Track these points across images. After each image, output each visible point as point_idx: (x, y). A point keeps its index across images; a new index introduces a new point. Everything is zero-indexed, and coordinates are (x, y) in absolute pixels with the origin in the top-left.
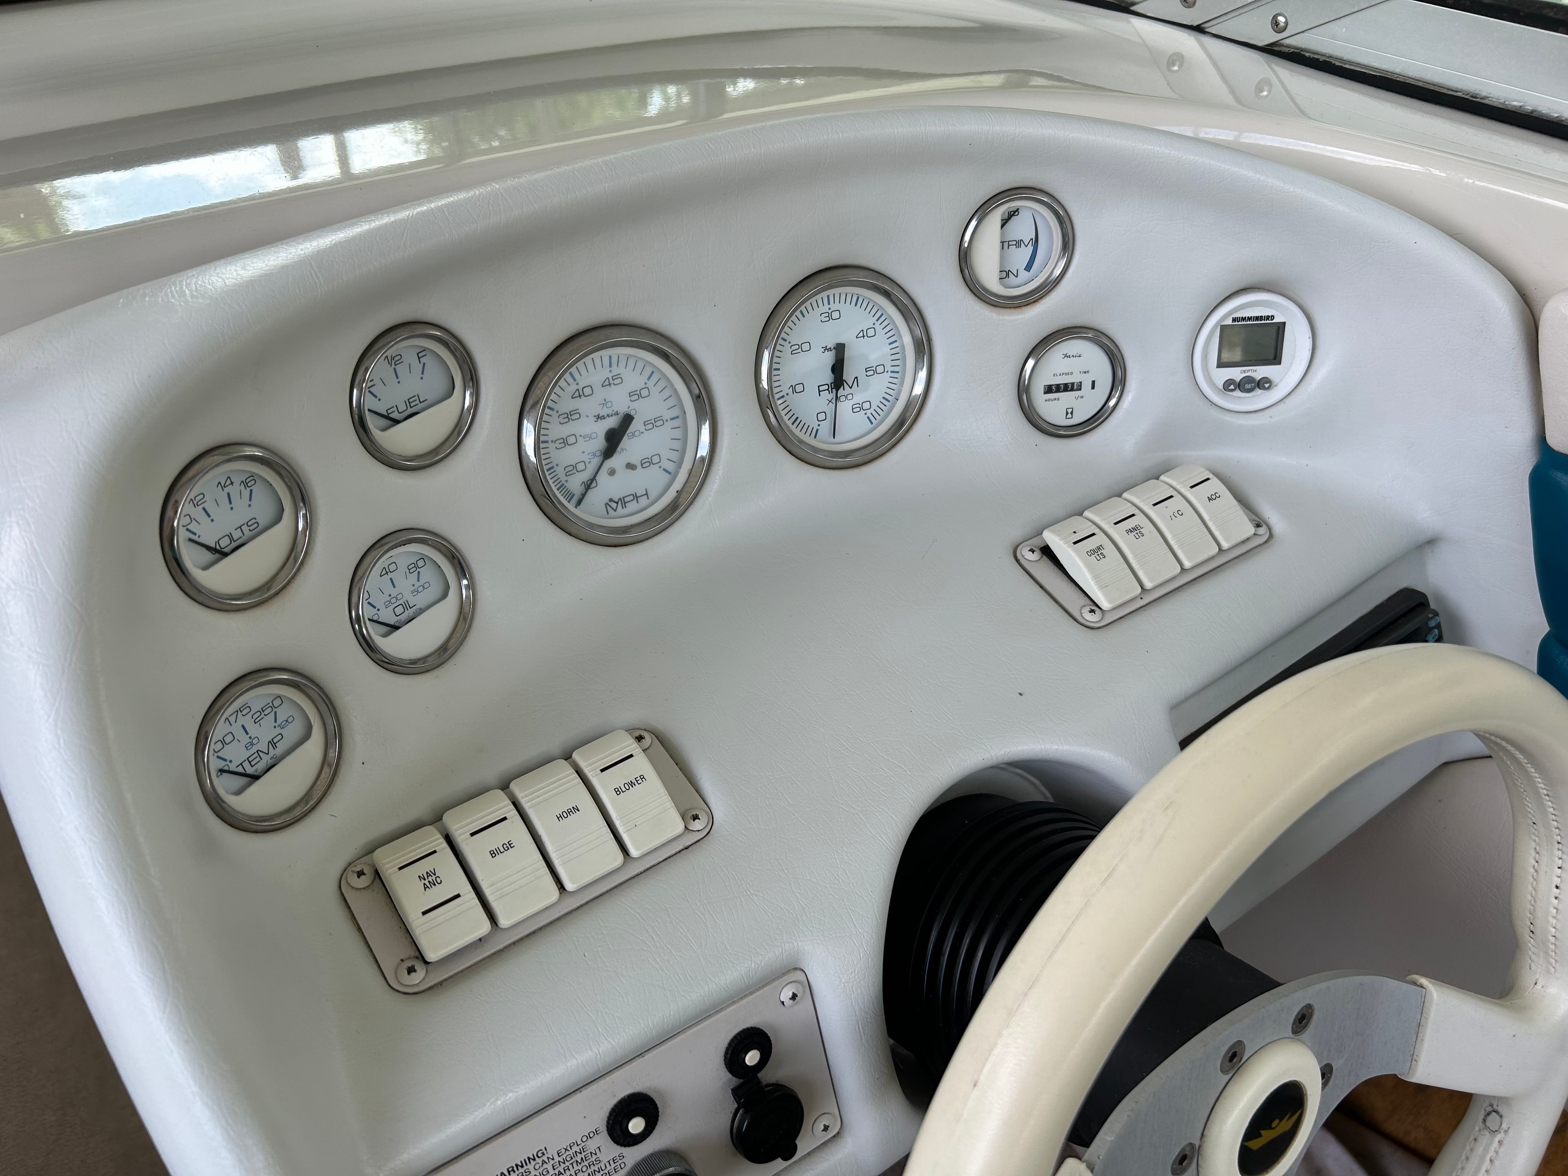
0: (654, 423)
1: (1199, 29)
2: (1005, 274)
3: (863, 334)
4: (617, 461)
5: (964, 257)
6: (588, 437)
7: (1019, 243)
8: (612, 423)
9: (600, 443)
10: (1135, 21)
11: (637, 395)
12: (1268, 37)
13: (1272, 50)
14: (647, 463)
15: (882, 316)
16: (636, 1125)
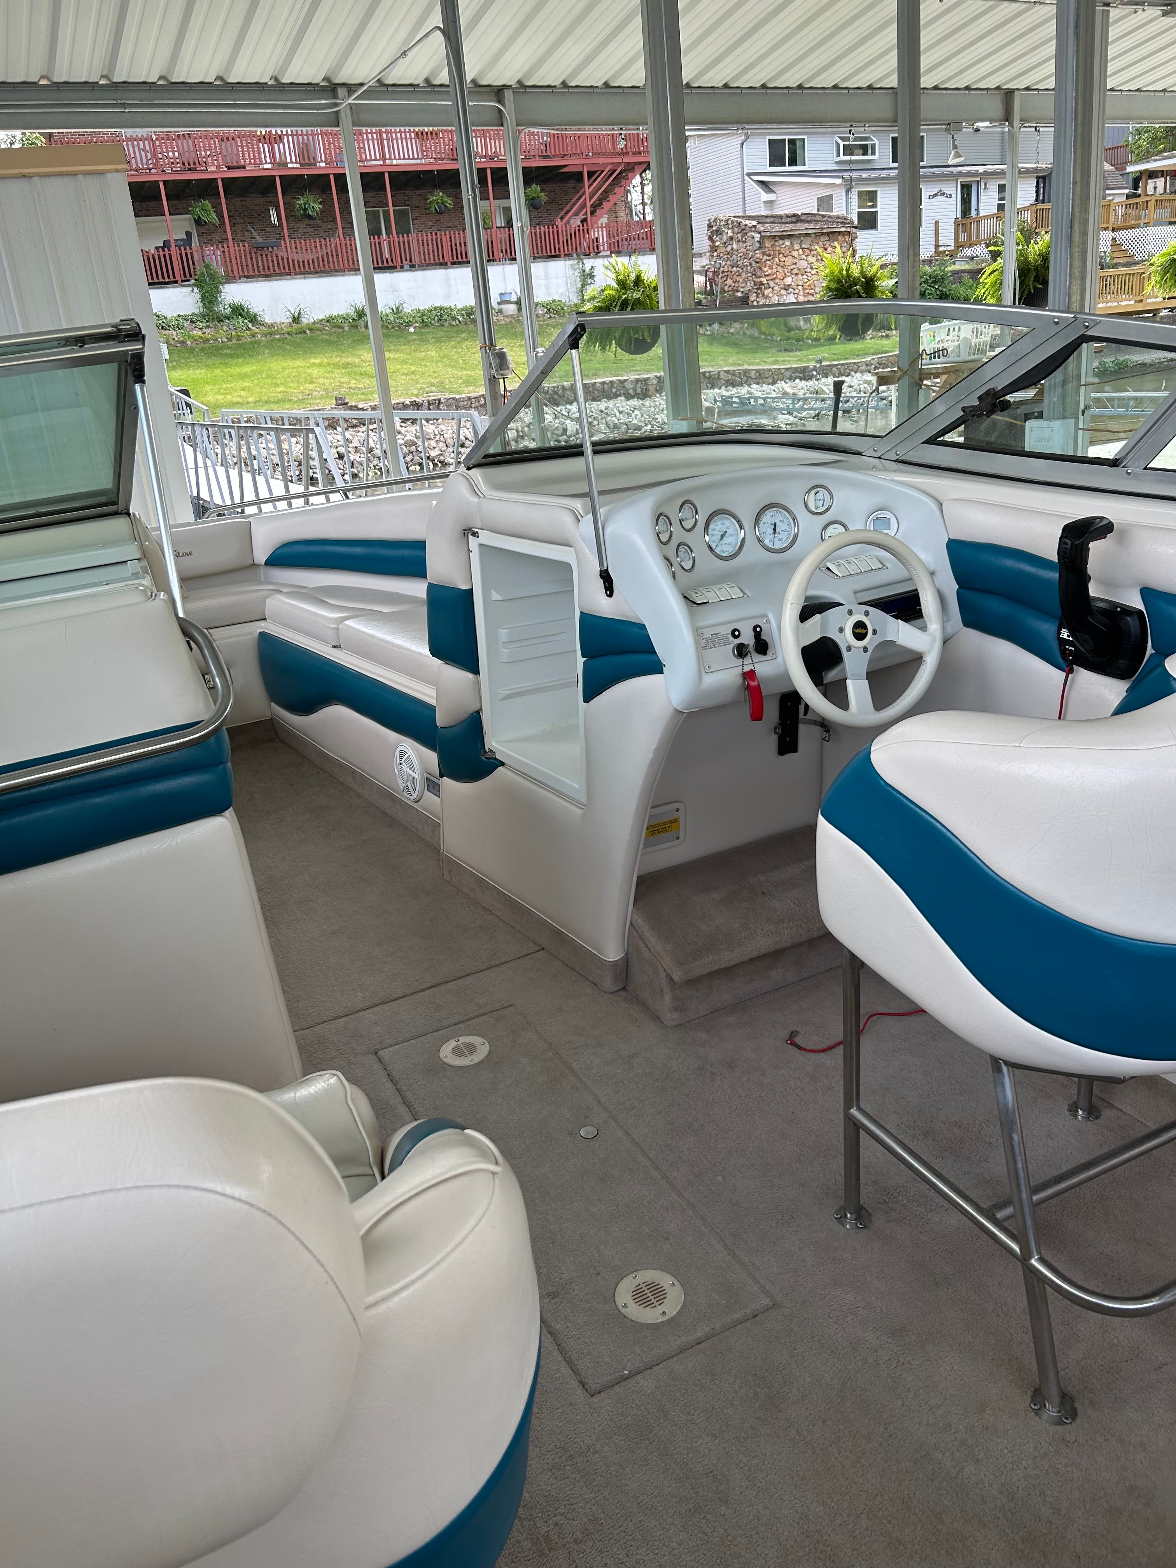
0: (731, 535)
1: (879, 458)
2: (816, 508)
3: (781, 521)
4: (723, 542)
5: (806, 505)
6: (717, 535)
7: (820, 500)
8: (722, 533)
9: (719, 537)
10: (863, 457)
11: (727, 528)
12: (895, 458)
13: (896, 461)
14: (729, 544)
15: (786, 517)
16: (737, 633)
